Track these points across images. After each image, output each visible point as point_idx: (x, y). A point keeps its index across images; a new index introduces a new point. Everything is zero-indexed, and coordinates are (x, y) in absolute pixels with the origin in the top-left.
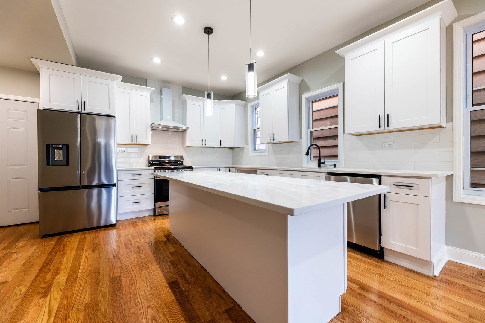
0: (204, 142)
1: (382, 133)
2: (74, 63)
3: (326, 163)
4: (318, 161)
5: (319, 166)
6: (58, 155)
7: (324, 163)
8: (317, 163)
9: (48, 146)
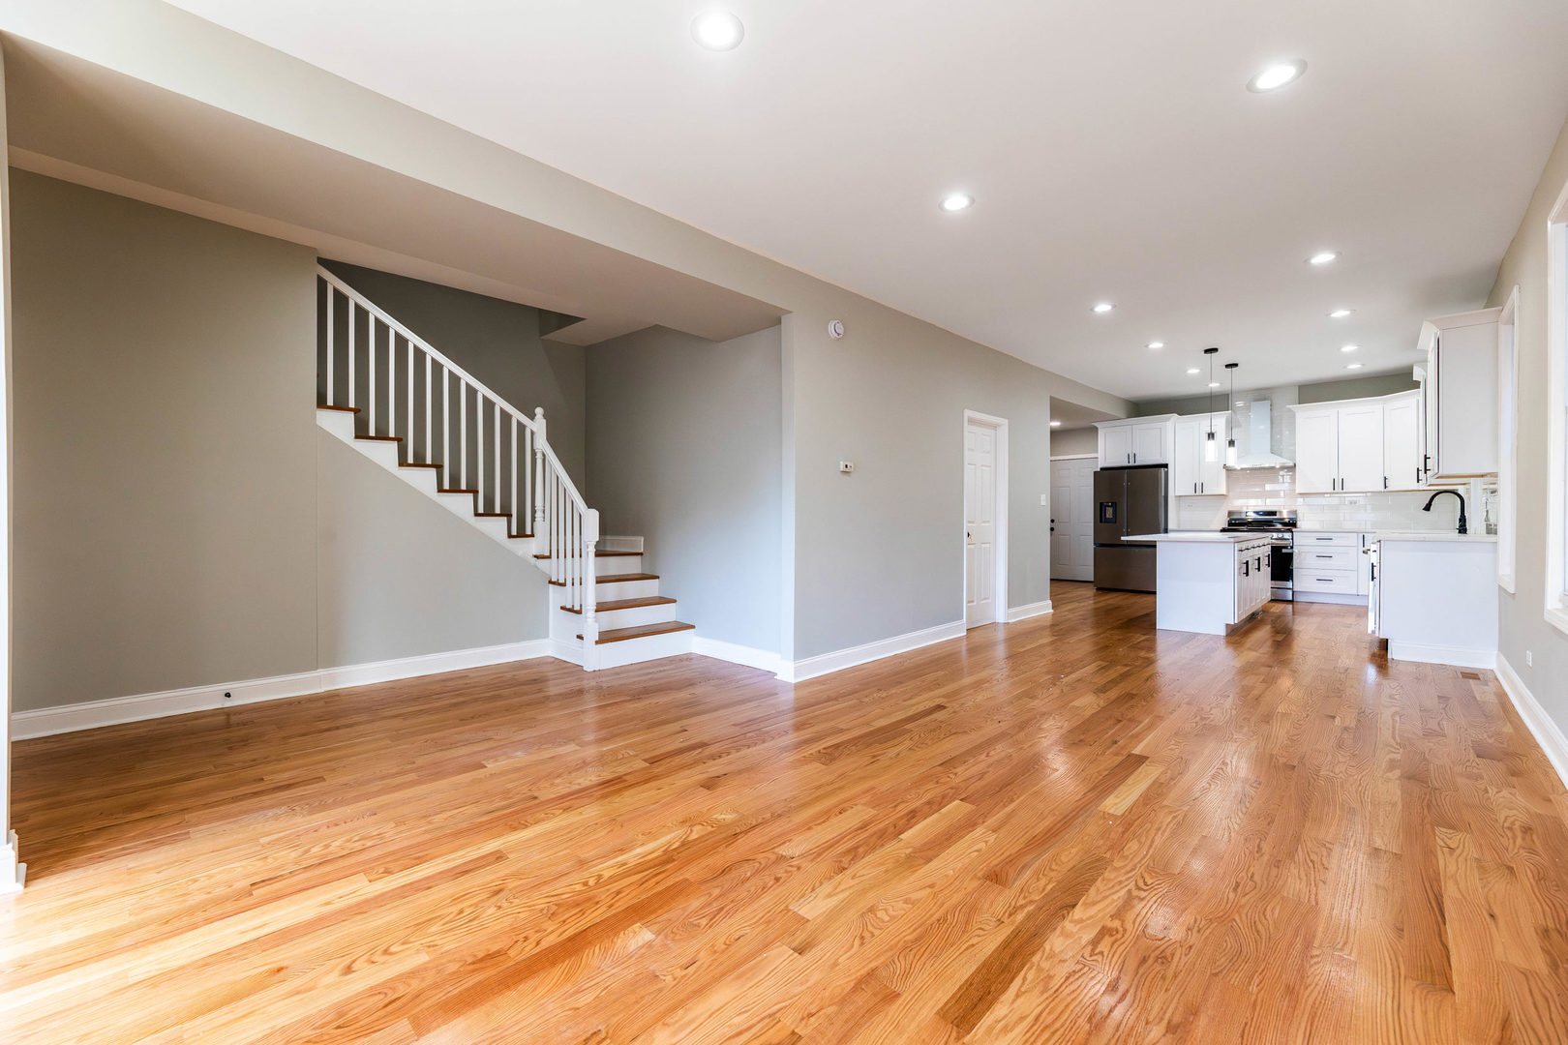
0: (1338, 485)
2: (1121, 414)
6: (1109, 513)
9: (1101, 504)
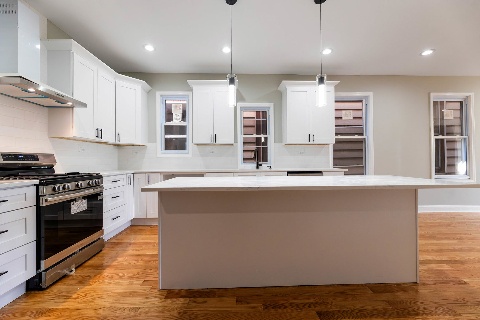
0: (100, 135)
1: (299, 145)
3: (263, 164)
4: (256, 163)
5: (258, 167)
7: (261, 165)
8: (256, 165)
